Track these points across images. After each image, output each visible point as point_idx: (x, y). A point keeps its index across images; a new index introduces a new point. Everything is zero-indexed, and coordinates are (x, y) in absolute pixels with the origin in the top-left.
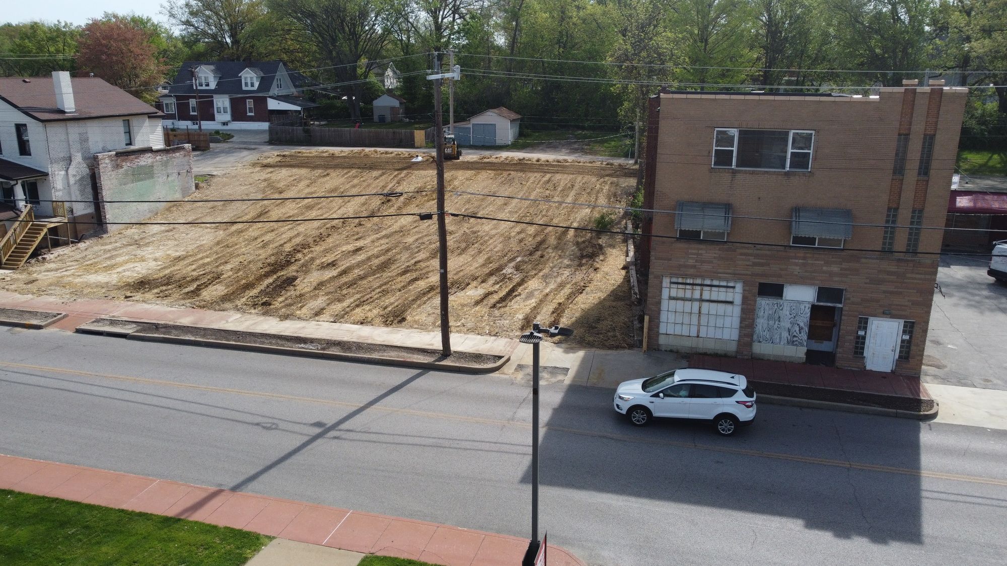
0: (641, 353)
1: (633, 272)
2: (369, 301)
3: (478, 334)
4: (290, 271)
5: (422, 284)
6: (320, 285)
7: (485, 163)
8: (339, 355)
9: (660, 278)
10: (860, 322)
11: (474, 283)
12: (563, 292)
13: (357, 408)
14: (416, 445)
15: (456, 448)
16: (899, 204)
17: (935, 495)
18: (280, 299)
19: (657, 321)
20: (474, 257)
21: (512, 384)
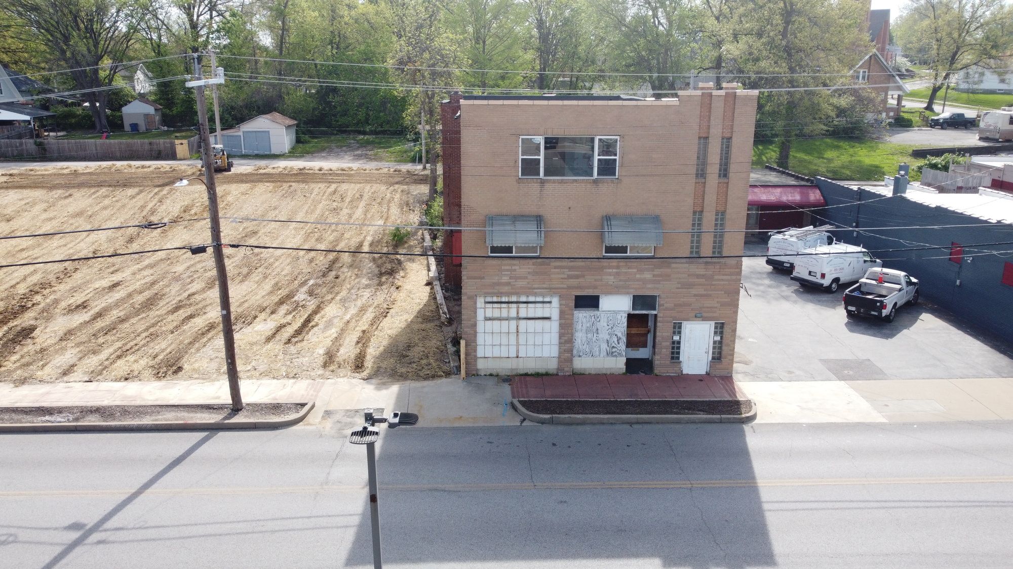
0: (460, 381)
1: (438, 288)
2: (133, 350)
3: (274, 378)
4: (26, 319)
5: (199, 323)
6: (69, 334)
7: (261, 174)
8: (99, 426)
9: (473, 298)
10: (674, 327)
11: (262, 316)
12: (365, 317)
13: (127, 496)
14: (210, 535)
15: (261, 532)
16: (703, 207)
17: (776, 506)
18: (14, 358)
19: (474, 344)
20: (259, 283)
21: (321, 436)
